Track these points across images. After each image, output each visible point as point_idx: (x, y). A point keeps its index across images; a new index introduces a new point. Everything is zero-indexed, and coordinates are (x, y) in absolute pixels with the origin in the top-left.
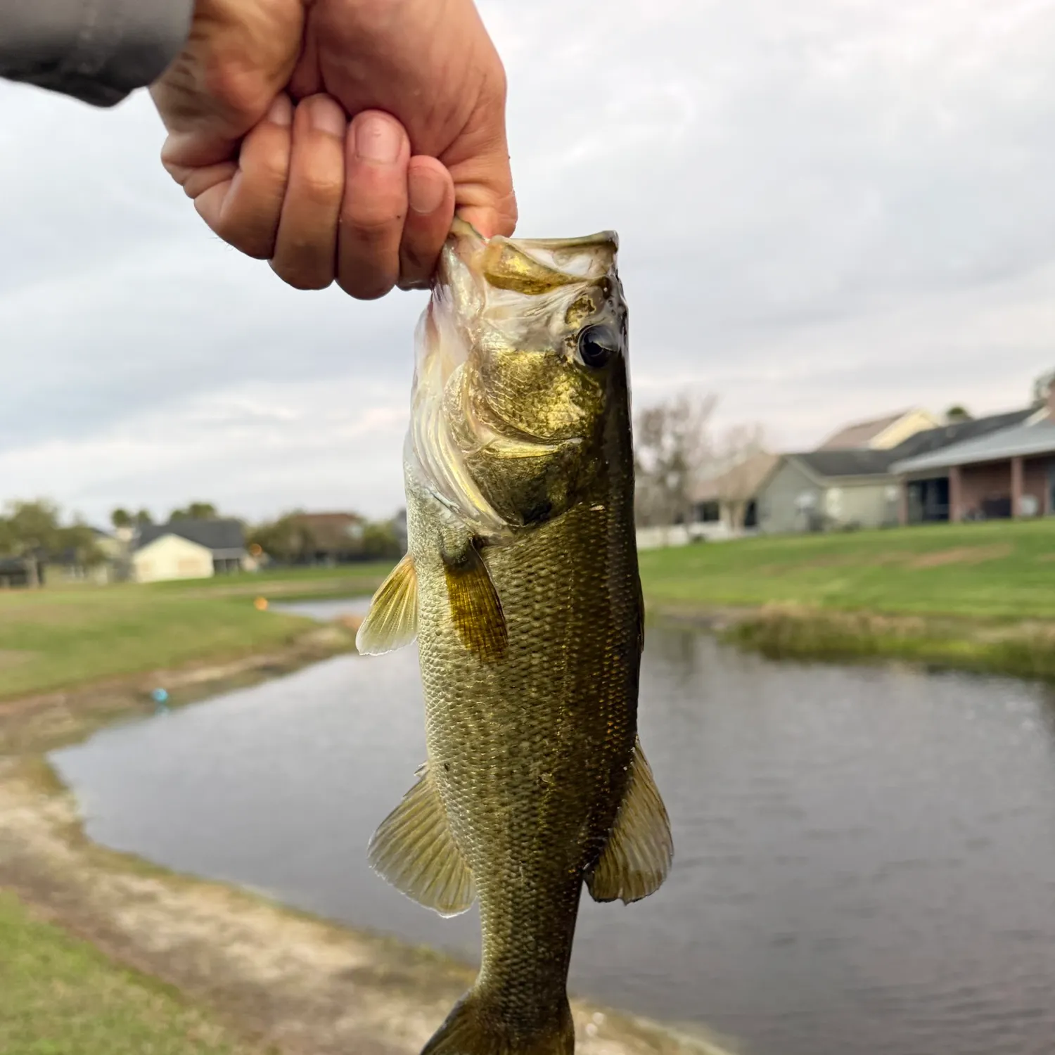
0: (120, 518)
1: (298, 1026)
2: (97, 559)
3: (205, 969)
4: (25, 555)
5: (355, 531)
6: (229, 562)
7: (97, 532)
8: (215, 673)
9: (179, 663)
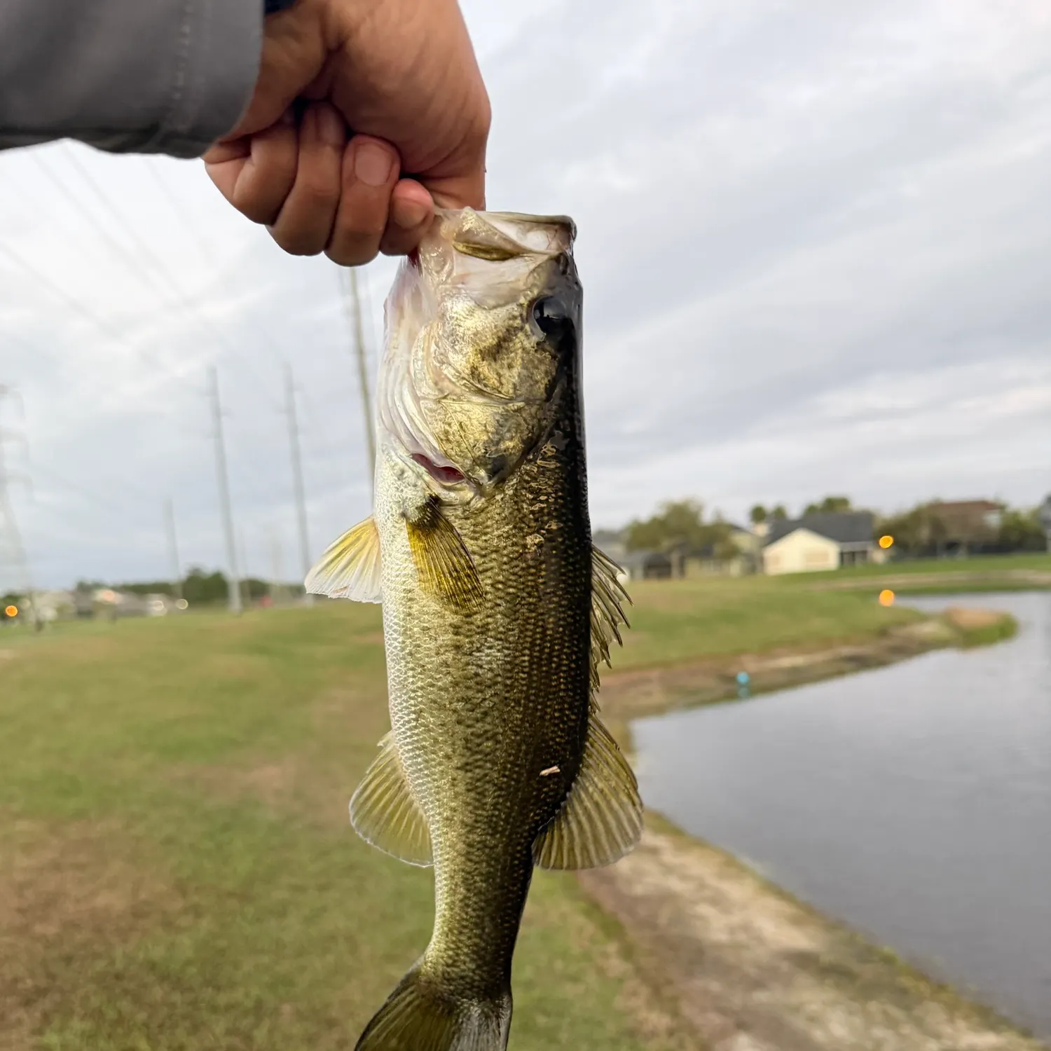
0: (758, 514)
1: (715, 986)
2: (732, 553)
3: (664, 917)
4: (670, 551)
5: (993, 520)
6: (853, 554)
7: (736, 528)
8: (798, 660)
9: (767, 650)
